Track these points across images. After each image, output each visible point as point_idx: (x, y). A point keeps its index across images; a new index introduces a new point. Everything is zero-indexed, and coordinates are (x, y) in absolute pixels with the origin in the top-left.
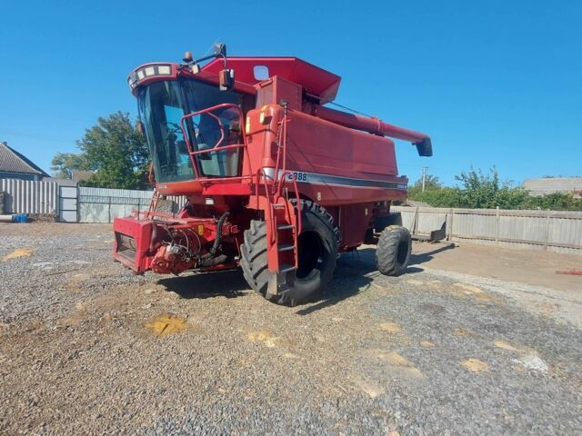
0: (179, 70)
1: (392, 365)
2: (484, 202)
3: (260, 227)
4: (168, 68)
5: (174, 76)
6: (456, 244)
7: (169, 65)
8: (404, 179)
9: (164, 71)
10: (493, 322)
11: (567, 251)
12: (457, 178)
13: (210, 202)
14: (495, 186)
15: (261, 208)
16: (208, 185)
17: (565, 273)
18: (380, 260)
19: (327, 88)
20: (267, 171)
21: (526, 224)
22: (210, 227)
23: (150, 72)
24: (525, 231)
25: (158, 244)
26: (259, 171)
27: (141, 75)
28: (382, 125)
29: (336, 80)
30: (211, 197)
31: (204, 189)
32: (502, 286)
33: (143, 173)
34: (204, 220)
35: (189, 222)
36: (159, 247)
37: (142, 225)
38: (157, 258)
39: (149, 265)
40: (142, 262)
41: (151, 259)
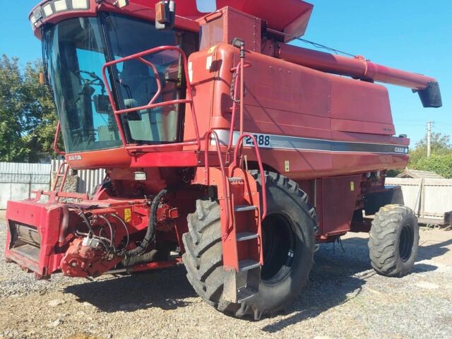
0: (99, 3)
3: (210, 208)
5: (92, 10)
8: (403, 140)
9: (80, 4)
13: (140, 177)
15: (212, 184)
16: (137, 154)
18: (374, 254)
22: (140, 210)
23: (61, 6)
25: (70, 236)
27: (48, 11)
28: (371, 66)
29: (306, 8)
30: (142, 170)
31: (133, 159)
33: (35, 139)
34: (131, 202)
35: (111, 205)
36: (72, 240)
37: (49, 211)
38: (69, 255)
39: (59, 265)
40: (48, 263)
41: (60, 257)
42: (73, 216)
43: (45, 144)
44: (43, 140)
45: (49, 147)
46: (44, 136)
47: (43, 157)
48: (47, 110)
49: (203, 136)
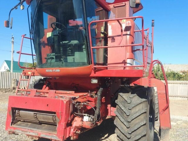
16: (96, 70)
20: (128, 61)
25: (72, 116)
30: (96, 78)
37: (65, 102)
38: (76, 127)
39: (70, 134)
40: (65, 133)
41: (70, 129)
49: (121, 62)
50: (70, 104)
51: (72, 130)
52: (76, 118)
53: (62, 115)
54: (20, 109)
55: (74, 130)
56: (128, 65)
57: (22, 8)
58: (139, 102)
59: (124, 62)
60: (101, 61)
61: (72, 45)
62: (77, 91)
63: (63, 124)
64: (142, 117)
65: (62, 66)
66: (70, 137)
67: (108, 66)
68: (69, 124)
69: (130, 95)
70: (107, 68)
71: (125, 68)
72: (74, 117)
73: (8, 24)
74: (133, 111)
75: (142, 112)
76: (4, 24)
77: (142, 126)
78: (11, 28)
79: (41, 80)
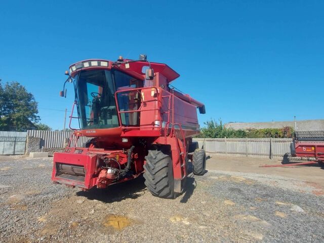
0: (113, 65)
1: (254, 222)
2: (217, 135)
3: (158, 154)
4: (106, 63)
5: (110, 67)
6: (211, 156)
7: (108, 62)
9: (104, 64)
10: (264, 193)
11: (256, 156)
12: (205, 123)
13: (125, 140)
14: (221, 127)
15: (168, 144)
16: (125, 131)
17: (263, 167)
18: (195, 167)
19: (173, 80)
20: (157, 123)
21: (238, 145)
22: (123, 155)
23: (95, 64)
24: (238, 149)
25: (99, 169)
26: (153, 122)
27: (86, 65)
29: (178, 76)
30: (125, 137)
31: (123, 133)
32: (247, 175)
33: (9, 119)
34: (118, 151)
35: (112, 154)
36: (100, 171)
37: (91, 158)
38: (101, 178)
39: (95, 183)
40: (91, 182)
41: (96, 179)
42: (101, 161)
43: (15, 122)
44: (14, 120)
45: (17, 123)
46: (15, 118)
47: (13, 128)
48: (17, 105)
49: (151, 123)
50: (96, 160)
51: (98, 180)
52: (102, 171)
53: (88, 168)
54: (62, 164)
55: (99, 180)
56: (156, 126)
57: (70, 81)
58: (162, 157)
59: (153, 124)
60: (135, 123)
61: (110, 110)
62: (106, 149)
63: (89, 175)
64: (164, 170)
65: (98, 128)
66: (95, 186)
67: (141, 127)
68: (95, 176)
69: (156, 152)
70: (139, 129)
71: (153, 128)
72: (101, 170)
73: (63, 94)
74: (157, 165)
75: (163, 166)
76: (60, 94)
77: (163, 178)
78: (65, 97)
79: (93, 139)
